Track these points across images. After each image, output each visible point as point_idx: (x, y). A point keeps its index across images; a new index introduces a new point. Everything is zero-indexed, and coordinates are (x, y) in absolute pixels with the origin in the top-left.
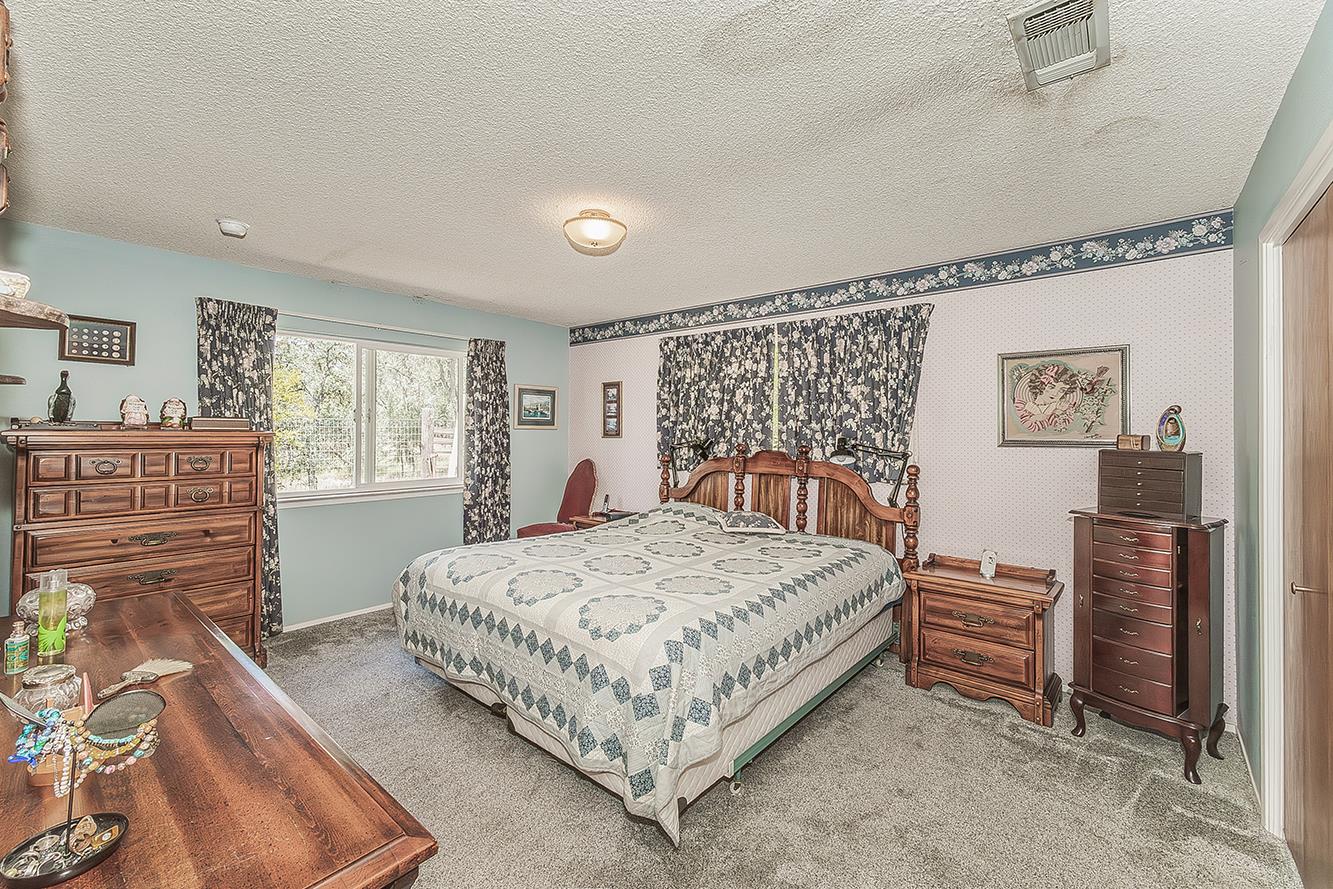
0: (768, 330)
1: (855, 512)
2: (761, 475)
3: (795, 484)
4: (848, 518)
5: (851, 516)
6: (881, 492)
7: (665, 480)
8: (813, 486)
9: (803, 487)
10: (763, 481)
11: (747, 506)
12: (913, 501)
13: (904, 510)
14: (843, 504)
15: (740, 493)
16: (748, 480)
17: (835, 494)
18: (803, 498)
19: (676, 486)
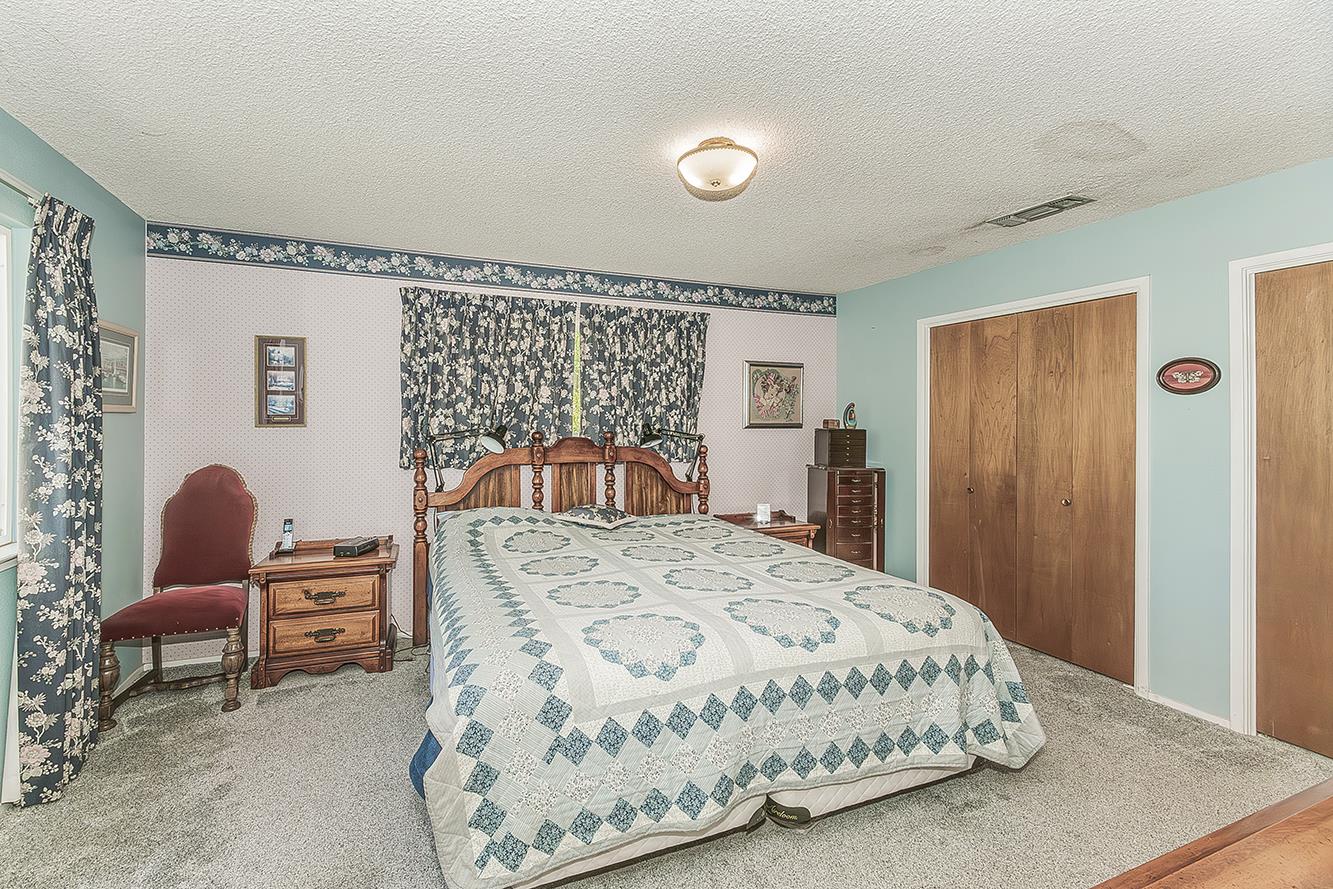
0: (568, 307)
1: (657, 490)
2: (561, 464)
3: (601, 471)
4: (652, 497)
5: (654, 494)
6: (679, 470)
7: (421, 485)
8: (620, 471)
9: (610, 472)
10: (564, 471)
11: (547, 503)
12: (703, 475)
13: (699, 483)
14: (647, 485)
15: (538, 487)
16: (547, 473)
17: (640, 476)
18: (610, 484)
19: (440, 489)
